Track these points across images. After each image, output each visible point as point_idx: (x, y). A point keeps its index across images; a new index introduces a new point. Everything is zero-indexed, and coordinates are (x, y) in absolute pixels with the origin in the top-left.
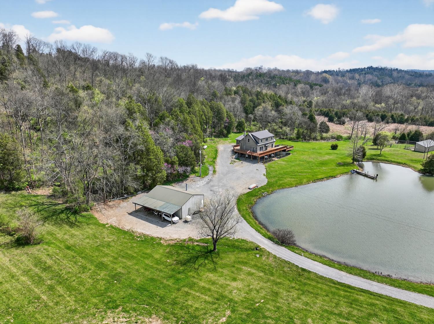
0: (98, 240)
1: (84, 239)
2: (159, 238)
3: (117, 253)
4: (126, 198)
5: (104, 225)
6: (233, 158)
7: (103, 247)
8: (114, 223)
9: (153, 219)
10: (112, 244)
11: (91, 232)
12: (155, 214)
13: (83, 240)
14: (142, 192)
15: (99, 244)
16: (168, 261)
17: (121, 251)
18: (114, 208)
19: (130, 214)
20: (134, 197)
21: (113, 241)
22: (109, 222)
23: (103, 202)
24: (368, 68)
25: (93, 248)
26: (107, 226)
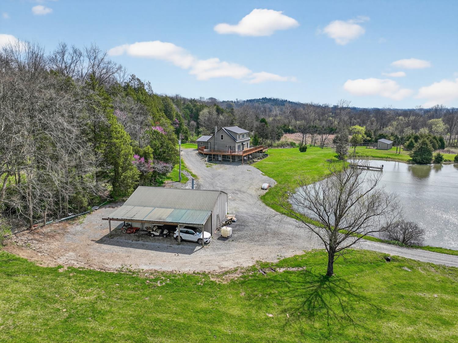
0: (57, 306)
1: (17, 311)
2: (198, 273)
3: (132, 325)
4: (73, 219)
5: (54, 271)
6: (206, 161)
7: (83, 318)
8: (75, 263)
9: (157, 244)
10: (102, 306)
11: (26, 290)
12: (154, 236)
13: (13, 313)
14: (100, 208)
15: (66, 314)
16: (270, 315)
17: (139, 318)
18: (58, 237)
19: (101, 241)
20: (88, 216)
21: (99, 298)
22: (60, 262)
23: (27, 229)
24: (263, 99)
25: (56, 328)
26: (61, 271)
